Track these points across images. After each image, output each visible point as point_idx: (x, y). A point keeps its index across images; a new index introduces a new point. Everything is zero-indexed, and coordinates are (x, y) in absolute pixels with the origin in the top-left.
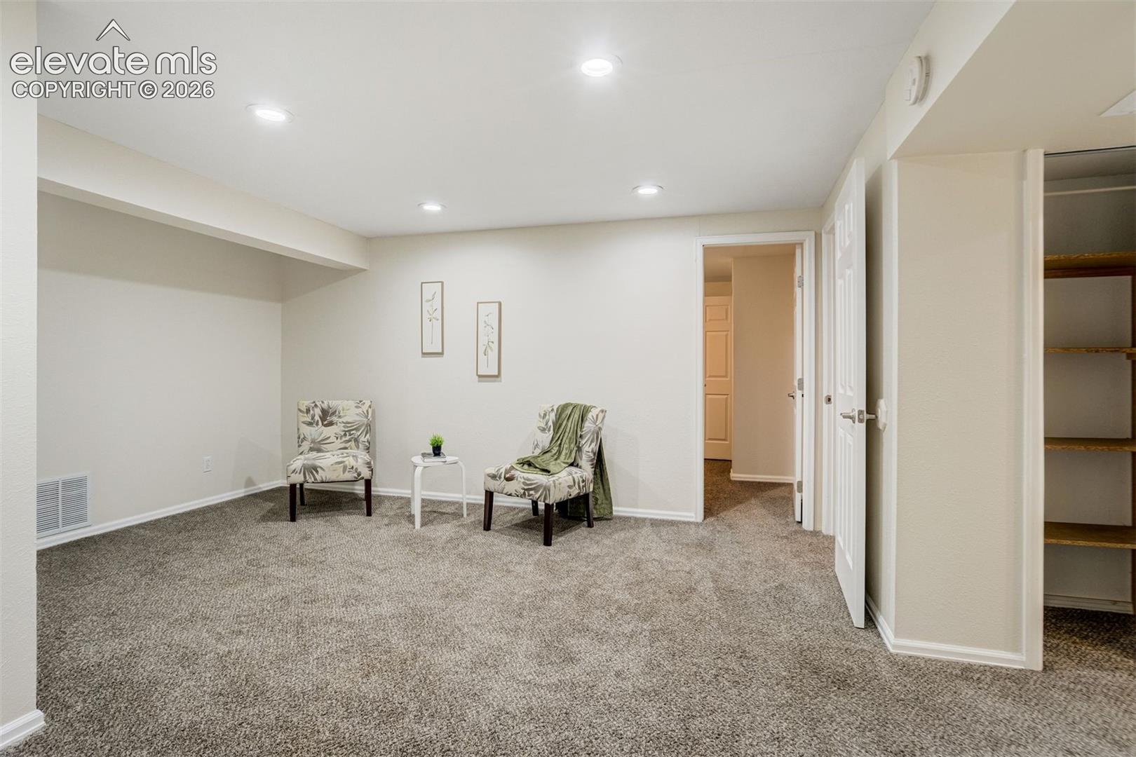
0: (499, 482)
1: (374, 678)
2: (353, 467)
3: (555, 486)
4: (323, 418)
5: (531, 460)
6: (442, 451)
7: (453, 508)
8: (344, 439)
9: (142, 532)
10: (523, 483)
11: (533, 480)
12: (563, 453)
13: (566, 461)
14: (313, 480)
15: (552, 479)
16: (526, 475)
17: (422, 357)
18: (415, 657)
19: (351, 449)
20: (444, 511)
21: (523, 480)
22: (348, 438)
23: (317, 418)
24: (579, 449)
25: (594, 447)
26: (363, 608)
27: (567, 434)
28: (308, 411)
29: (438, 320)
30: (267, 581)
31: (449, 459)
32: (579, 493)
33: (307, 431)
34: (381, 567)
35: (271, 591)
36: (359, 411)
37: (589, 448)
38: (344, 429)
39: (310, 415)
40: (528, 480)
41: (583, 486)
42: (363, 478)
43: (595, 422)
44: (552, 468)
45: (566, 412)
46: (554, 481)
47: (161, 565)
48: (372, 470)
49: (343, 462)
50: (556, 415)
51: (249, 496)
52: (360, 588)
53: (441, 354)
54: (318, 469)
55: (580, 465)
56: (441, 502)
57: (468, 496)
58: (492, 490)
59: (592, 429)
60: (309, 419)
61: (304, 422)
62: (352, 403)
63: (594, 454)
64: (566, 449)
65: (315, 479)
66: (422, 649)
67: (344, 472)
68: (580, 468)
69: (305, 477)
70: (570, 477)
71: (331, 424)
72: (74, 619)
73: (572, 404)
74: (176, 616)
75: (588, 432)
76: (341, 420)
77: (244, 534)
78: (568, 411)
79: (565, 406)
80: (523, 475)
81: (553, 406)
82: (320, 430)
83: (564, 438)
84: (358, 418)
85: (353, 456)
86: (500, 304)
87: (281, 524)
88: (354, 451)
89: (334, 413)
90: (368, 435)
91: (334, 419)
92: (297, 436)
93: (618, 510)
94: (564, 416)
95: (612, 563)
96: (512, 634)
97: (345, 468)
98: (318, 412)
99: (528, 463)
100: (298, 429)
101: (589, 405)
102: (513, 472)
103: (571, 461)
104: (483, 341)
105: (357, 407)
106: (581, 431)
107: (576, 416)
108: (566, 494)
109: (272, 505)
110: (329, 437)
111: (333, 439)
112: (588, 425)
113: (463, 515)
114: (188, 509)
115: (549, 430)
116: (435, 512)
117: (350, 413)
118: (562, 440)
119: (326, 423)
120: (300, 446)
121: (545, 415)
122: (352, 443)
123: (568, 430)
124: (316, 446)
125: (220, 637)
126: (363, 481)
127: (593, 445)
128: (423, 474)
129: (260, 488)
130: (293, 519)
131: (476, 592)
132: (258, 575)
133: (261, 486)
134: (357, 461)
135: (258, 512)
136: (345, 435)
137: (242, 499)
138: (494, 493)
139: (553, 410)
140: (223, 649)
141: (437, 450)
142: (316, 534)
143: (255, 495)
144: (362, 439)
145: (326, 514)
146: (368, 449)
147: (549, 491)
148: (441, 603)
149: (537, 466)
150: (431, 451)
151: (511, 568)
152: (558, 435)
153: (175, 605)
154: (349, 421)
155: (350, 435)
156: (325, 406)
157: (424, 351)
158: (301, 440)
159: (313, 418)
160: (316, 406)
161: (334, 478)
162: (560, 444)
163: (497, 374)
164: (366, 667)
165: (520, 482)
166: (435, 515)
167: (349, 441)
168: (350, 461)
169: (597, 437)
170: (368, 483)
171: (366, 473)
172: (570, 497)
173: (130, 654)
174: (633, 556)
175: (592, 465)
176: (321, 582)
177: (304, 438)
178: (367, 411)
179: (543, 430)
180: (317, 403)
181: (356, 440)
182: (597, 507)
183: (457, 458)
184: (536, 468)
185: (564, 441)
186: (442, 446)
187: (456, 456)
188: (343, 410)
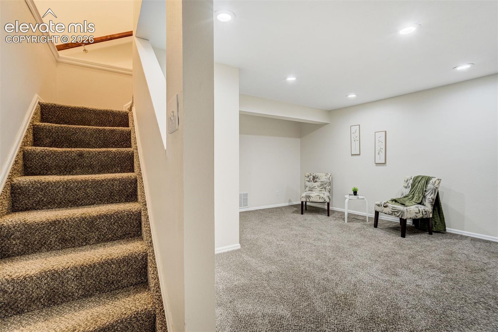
0: (381, 208)
1: (319, 260)
2: (323, 198)
3: (407, 211)
4: (313, 179)
5: (397, 200)
6: (357, 194)
7: (363, 218)
8: (321, 187)
9: (260, 211)
10: (392, 209)
11: (396, 208)
12: (415, 198)
13: (416, 201)
14: (309, 201)
15: (406, 208)
16: (393, 206)
17: (351, 156)
18: (334, 259)
19: (323, 191)
20: (359, 218)
21: (391, 208)
22: (322, 187)
23: (311, 179)
24: (424, 197)
25: (433, 196)
26: (320, 242)
27: (417, 189)
28: (308, 177)
29: (357, 141)
30: (292, 229)
31: (360, 197)
32: (422, 217)
33: (307, 183)
34: (329, 232)
35: (292, 232)
36: (326, 177)
37: (430, 197)
38: (321, 184)
39: (309, 178)
40: (394, 207)
41: (425, 214)
42: (326, 202)
43: (434, 185)
44: (407, 204)
45: (418, 180)
46: (407, 209)
47: (264, 220)
48: (330, 199)
49: (319, 195)
50: (413, 181)
51: (289, 205)
52: (320, 237)
53: (359, 154)
54: (311, 197)
55: (425, 204)
56: (358, 215)
57: (369, 214)
58: (378, 211)
59: (432, 188)
60: (308, 180)
61: (307, 181)
62: (324, 174)
63: (433, 200)
64: (417, 196)
65: (310, 201)
66: (337, 257)
67: (320, 199)
68: (425, 206)
69: (306, 200)
70: (417, 209)
71: (316, 182)
72: (245, 229)
73: (421, 176)
74: (267, 233)
75: (429, 189)
76: (319, 180)
77: (287, 216)
78: (419, 179)
79: (418, 177)
80: (391, 205)
81: (411, 177)
82: (312, 184)
83: (416, 191)
84: (326, 180)
85: (323, 194)
86: (386, 132)
87: (298, 215)
88: (324, 192)
89: (317, 178)
90: (330, 187)
91: (317, 180)
92: (304, 186)
93: (448, 229)
94: (416, 181)
95: (436, 250)
96: (373, 261)
97: (320, 198)
98: (312, 177)
99: (395, 201)
100: (305, 183)
101: (431, 176)
102: (387, 204)
103: (419, 202)
104: (378, 148)
105: (326, 176)
106: (426, 187)
107: (423, 181)
108: (414, 216)
109: (296, 209)
110: (315, 187)
111: (317, 187)
112: (430, 186)
113: (366, 221)
114: (272, 207)
115: (409, 188)
116: (355, 218)
117: (323, 178)
118: (414, 192)
119: (314, 181)
120: (305, 189)
121: (407, 181)
122: (324, 189)
123: (418, 188)
124: (311, 189)
125: (278, 240)
126: (326, 204)
127: (432, 195)
128: (348, 202)
129: (293, 203)
130: (302, 214)
131: (363, 246)
132: (290, 227)
133: (294, 203)
134: (324, 195)
135: (292, 210)
136: (321, 186)
137: (287, 206)
138: (379, 213)
139: (411, 179)
140: (278, 243)
141: (355, 193)
142: (309, 219)
143: (292, 206)
144: (327, 188)
145: (313, 214)
146: (330, 192)
147: (404, 213)
148: (348, 247)
149: (399, 202)
150: (352, 193)
151: (382, 241)
152: (413, 190)
153: (267, 230)
154: (323, 181)
155: (323, 186)
156: (314, 175)
157: (352, 154)
158: (306, 187)
159: (310, 179)
160: (311, 175)
161: (316, 201)
162: (414, 194)
163: (384, 162)
164: (317, 257)
165: (390, 208)
166: (355, 219)
167: (322, 188)
168: (322, 195)
169: (435, 192)
170: (328, 204)
171: (327, 200)
172: (417, 218)
173: (257, 239)
174: (451, 250)
175: (431, 205)
176: (308, 233)
177: (307, 186)
178: (329, 177)
179: (406, 187)
180: (312, 174)
181: (325, 188)
182: (436, 226)
183: (364, 197)
184: (399, 203)
185: (416, 192)
186: (358, 192)
187: (364, 196)
188: (320, 177)
